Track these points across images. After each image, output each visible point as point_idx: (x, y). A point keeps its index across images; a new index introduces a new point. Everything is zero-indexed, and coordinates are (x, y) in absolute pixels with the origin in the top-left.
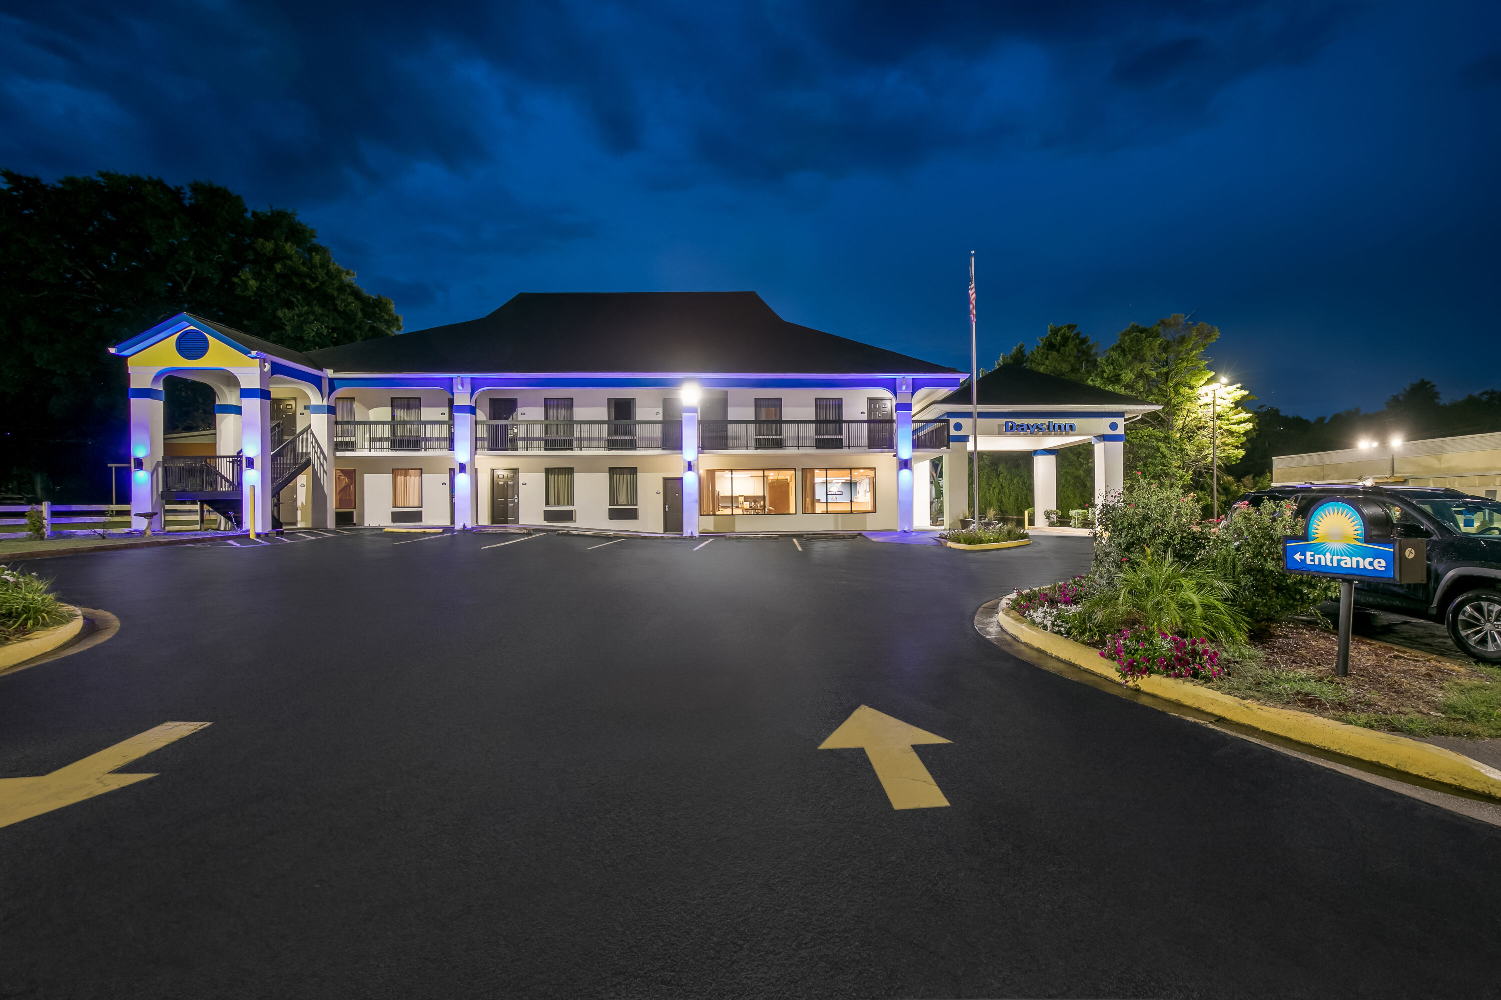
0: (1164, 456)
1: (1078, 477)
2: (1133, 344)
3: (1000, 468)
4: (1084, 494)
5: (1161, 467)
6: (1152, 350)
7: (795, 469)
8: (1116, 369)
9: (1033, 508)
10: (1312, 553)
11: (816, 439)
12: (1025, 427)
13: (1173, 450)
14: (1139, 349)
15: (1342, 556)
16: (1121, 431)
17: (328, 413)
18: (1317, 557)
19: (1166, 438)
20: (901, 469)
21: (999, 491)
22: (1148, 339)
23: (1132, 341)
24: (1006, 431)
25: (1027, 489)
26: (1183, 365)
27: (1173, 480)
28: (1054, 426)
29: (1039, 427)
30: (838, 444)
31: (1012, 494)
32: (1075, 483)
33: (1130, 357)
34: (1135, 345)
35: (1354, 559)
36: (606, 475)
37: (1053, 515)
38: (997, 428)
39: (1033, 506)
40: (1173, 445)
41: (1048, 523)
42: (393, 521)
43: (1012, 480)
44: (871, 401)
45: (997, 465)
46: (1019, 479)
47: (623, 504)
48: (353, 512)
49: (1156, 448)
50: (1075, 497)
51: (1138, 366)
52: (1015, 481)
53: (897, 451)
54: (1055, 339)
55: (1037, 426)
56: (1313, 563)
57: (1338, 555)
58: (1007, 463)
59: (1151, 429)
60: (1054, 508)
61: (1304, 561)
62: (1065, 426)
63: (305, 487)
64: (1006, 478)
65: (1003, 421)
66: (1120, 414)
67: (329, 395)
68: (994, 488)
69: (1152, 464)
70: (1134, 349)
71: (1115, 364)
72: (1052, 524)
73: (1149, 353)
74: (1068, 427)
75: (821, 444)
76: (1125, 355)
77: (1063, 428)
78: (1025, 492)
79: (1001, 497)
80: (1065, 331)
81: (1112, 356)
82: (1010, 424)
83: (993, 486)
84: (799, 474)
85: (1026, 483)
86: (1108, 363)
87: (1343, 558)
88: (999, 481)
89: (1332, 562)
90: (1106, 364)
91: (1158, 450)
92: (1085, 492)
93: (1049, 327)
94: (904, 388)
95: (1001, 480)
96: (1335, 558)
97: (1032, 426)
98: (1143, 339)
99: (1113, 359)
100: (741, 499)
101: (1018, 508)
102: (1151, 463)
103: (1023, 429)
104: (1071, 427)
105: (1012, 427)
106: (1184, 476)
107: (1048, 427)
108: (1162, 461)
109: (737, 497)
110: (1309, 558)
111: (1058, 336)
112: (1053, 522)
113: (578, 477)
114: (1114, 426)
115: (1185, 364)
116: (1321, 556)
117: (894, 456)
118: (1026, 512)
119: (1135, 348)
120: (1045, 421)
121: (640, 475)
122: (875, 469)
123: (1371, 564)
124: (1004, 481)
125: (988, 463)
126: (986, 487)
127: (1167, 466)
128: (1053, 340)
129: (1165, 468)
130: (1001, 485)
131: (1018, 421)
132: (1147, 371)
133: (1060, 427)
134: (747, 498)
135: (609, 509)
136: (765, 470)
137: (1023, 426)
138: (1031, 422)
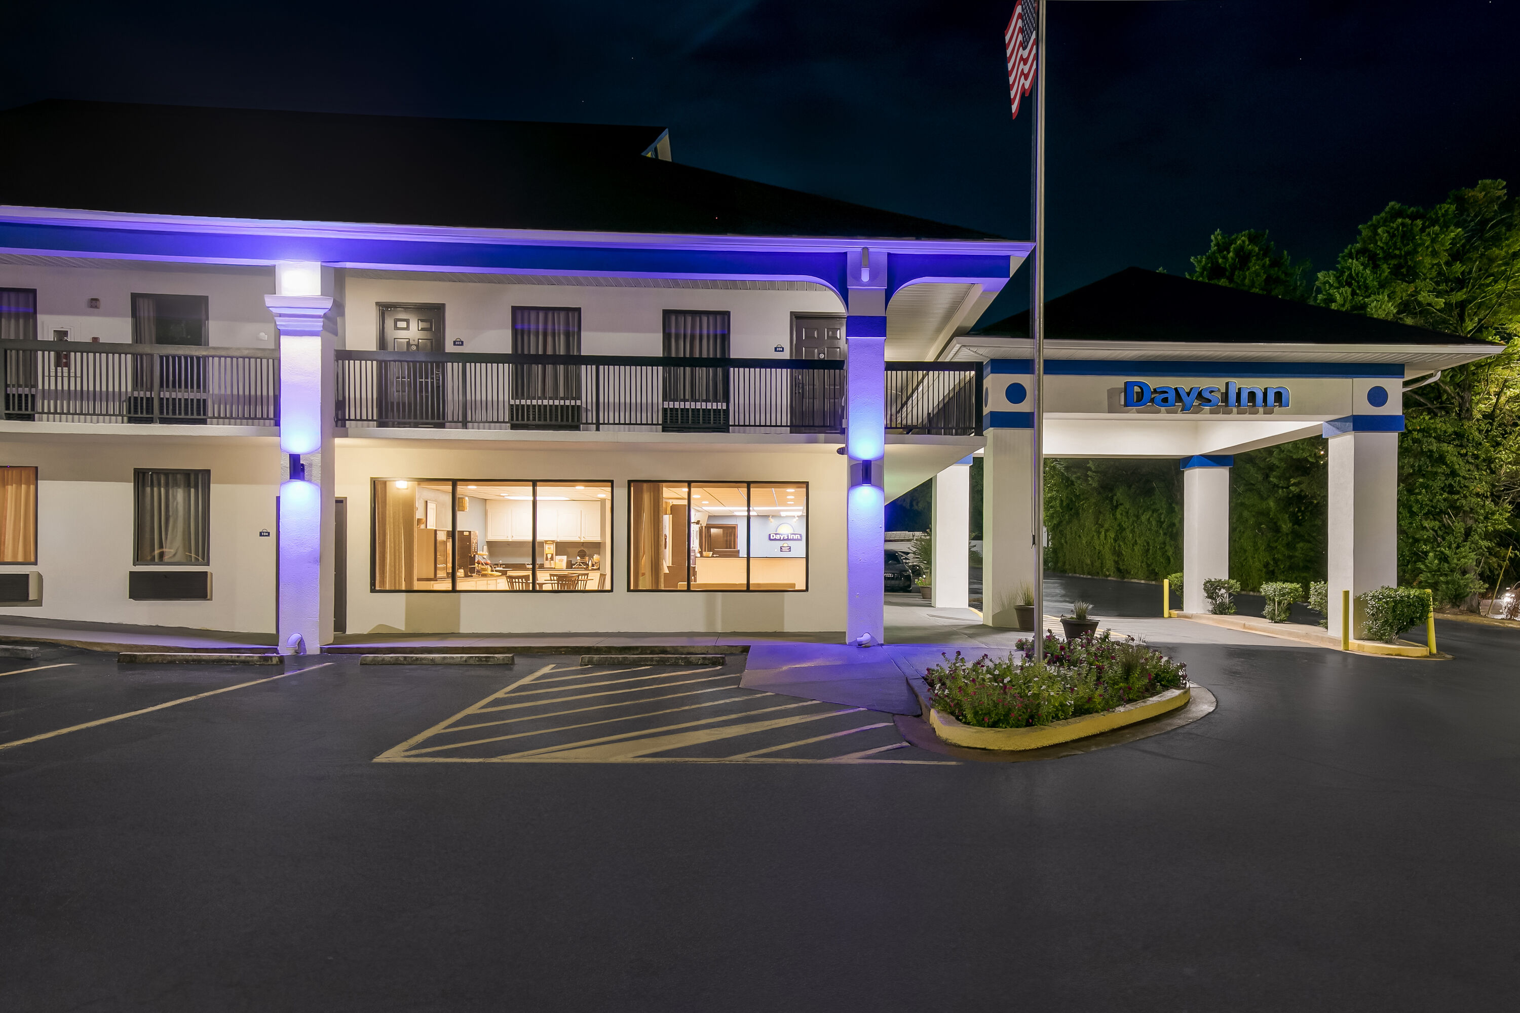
0: (1454, 474)
1: (1264, 513)
2: (1395, 243)
3: (1118, 494)
4: (1274, 545)
5: (1445, 495)
6: (1435, 254)
7: (612, 482)
8: (1357, 295)
9: (1178, 574)
11: (665, 410)
12: (1171, 396)
13: (1471, 460)
14: (1408, 253)
16: (1394, 407)
19: (1459, 435)
20: (854, 484)
21: (1117, 536)
22: (1431, 230)
23: (1393, 236)
24: (1126, 405)
25: (1165, 534)
26: (1495, 287)
27: (1470, 522)
28: (1239, 395)
29: (1206, 395)
31: (1138, 542)
32: (1258, 525)
33: (1386, 270)
34: (1399, 245)
36: (127, 489)
37: (1223, 591)
38: (1105, 396)
39: (1181, 569)
40: (1471, 450)
41: (1211, 608)
43: (1138, 517)
44: (799, 319)
45: (1111, 490)
46: (1152, 516)
47: (176, 559)
49: (1436, 455)
50: (1256, 550)
51: (1403, 290)
52: (1144, 518)
53: (846, 442)
54: (1225, 258)
55: (1200, 394)
58: (1130, 487)
59: (1427, 418)
60: (1224, 576)
62: (1265, 394)
64: (1127, 513)
65: (1119, 381)
66: (1393, 369)
68: (1107, 531)
69: (1427, 487)
70: (1397, 252)
71: (1354, 284)
72: (1220, 610)
73: (1428, 261)
74: (1271, 397)
75: (675, 422)
76: (1376, 267)
77: (1259, 396)
78: (1161, 538)
79: (1119, 546)
80: (1244, 242)
81: (1350, 269)
82: (1137, 389)
83: (1106, 526)
84: (621, 493)
85: (1162, 523)
86: (1339, 282)
88: (1116, 519)
90: (1336, 285)
91: (1441, 459)
92: (1276, 541)
93: (1212, 237)
94: (865, 277)
95: (1119, 516)
97: (1188, 394)
98: (1416, 230)
99: (1350, 275)
100: (550, 550)
101: (1148, 566)
102: (1423, 485)
103: (1165, 400)
104: (1279, 396)
105: (1141, 396)
106: (1493, 514)
107: (1225, 397)
108: (1447, 483)
109: (542, 544)
111: (1229, 253)
112: (1222, 604)
114: (1378, 397)
115: (1501, 286)
117: (841, 451)
118: (1166, 582)
119: (1400, 249)
120: (1218, 383)
121: (215, 489)
122: (807, 483)
124: (1125, 519)
125: (1095, 485)
126: (1093, 529)
127: (1458, 493)
128: (1220, 261)
129: (1456, 497)
130: (1120, 525)
131: (1153, 382)
132: (1425, 297)
133: (1252, 395)
134: (562, 548)
135: (130, 572)
136: (538, 483)
137: (1166, 392)
138: (1185, 383)
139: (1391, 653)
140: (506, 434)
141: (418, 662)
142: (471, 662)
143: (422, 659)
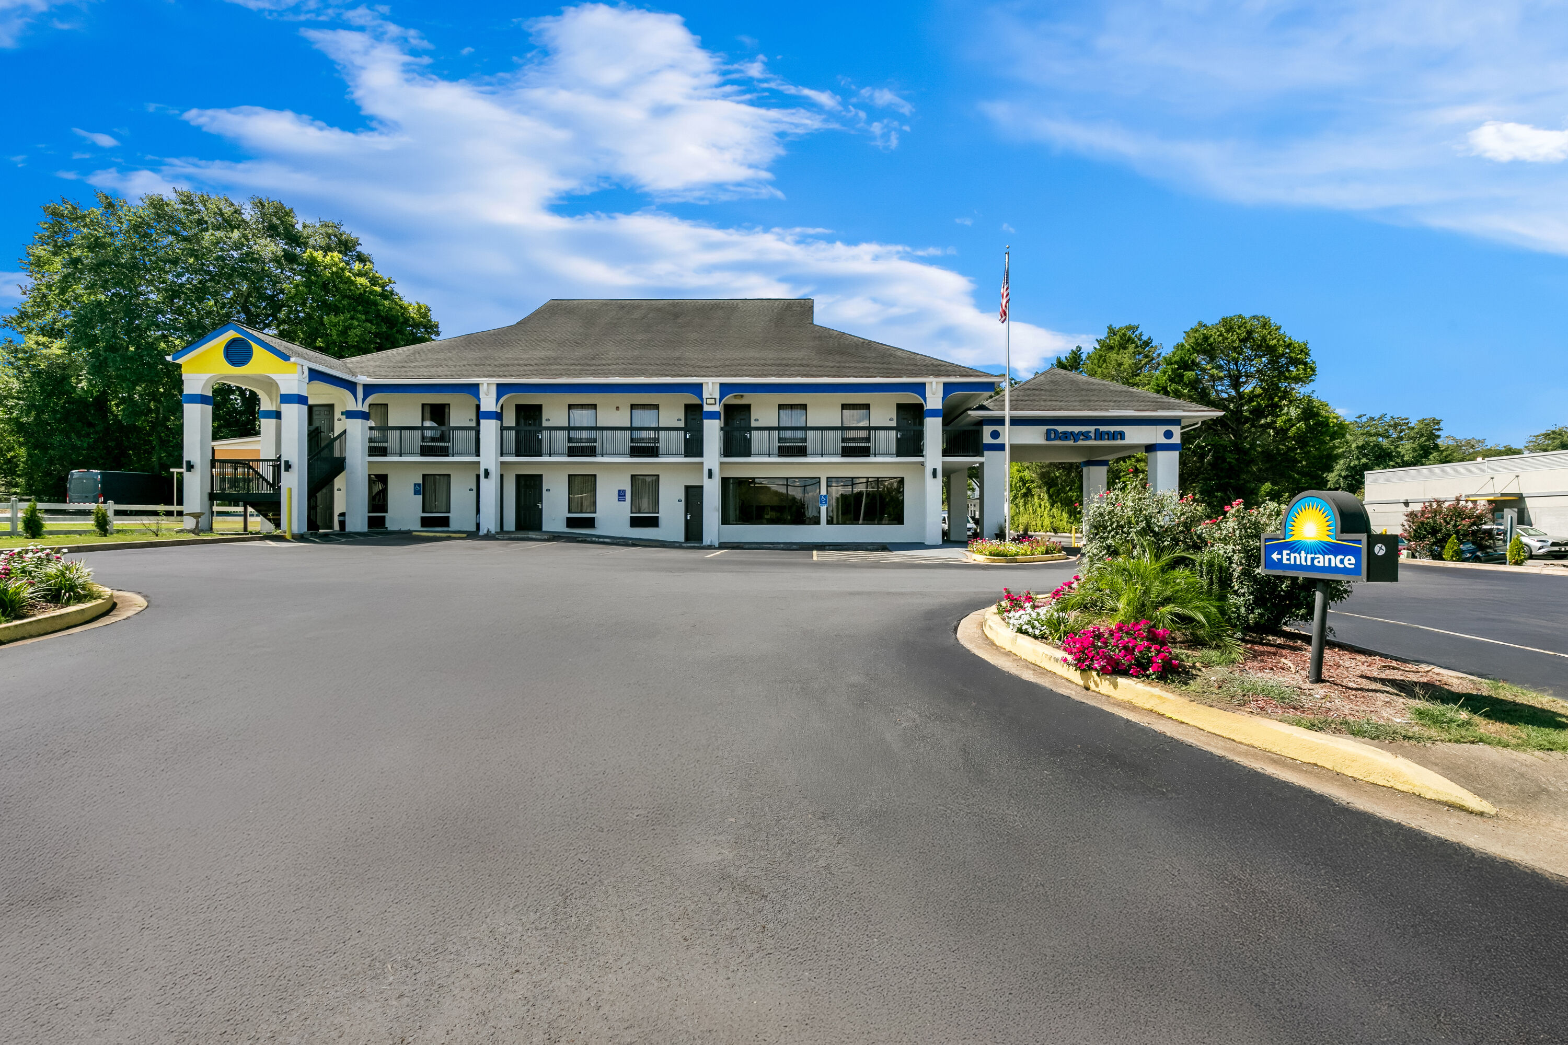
7: (819, 478)
10: (1289, 552)
11: (841, 447)
12: (1069, 435)
15: (1316, 554)
16: (1176, 439)
17: (361, 418)
18: (1293, 555)
24: (1048, 440)
28: (1101, 433)
29: (1086, 434)
30: (866, 453)
35: (1327, 557)
36: (629, 483)
42: (422, 526)
44: (901, 407)
47: (644, 512)
48: (384, 517)
53: (925, 460)
54: (1114, 340)
55: (1083, 434)
56: (1288, 562)
57: (1311, 553)
61: (1280, 560)
62: (1114, 434)
63: (341, 491)
65: (1044, 428)
66: (1176, 422)
67: (364, 400)
74: (1116, 435)
75: (846, 453)
77: (1111, 434)
80: (1125, 332)
82: (1052, 432)
84: (824, 483)
87: (1316, 556)
89: (1306, 561)
96: (1309, 556)
97: (1077, 435)
103: (1066, 437)
104: (1121, 435)
105: (1054, 435)
107: (1095, 435)
110: (1285, 557)
111: (1117, 338)
113: (600, 484)
114: (1168, 434)
116: (1297, 555)
117: (922, 465)
122: (903, 478)
123: (1342, 561)
128: (1112, 342)
131: (1061, 429)
133: (1107, 434)
135: (630, 516)
137: (1066, 433)
138: (1076, 429)
140: (776, 459)
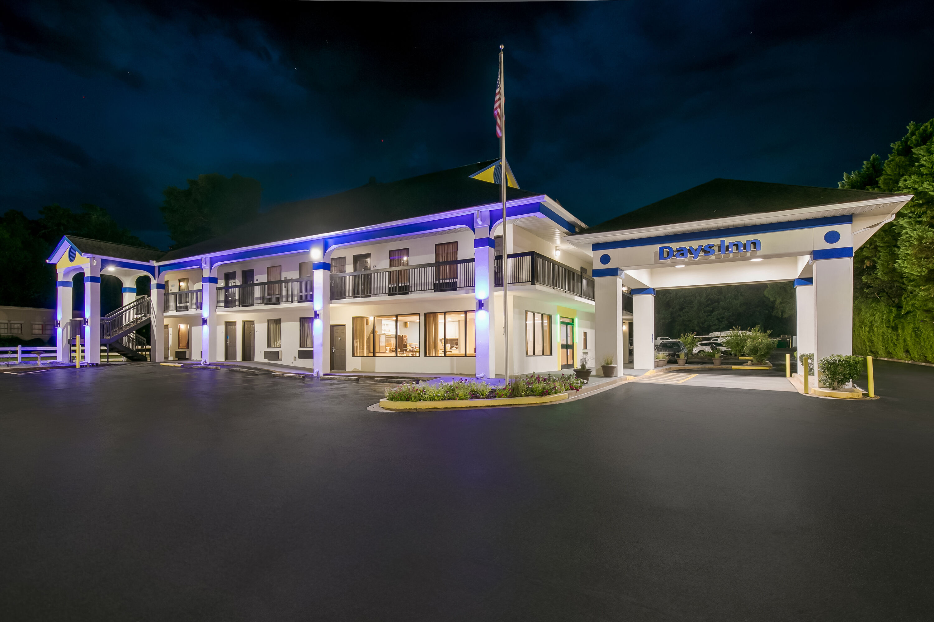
7: (419, 314)
12: (686, 252)
16: (846, 242)
17: (157, 288)
20: (477, 310)
24: (661, 259)
29: (706, 249)
30: (453, 287)
36: (298, 324)
42: (176, 358)
47: (306, 346)
48: (186, 351)
53: (475, 292)
62: (746, 244)
63: (171, 335)
65: (656, 248)
74: (750, 246)
75: (439, 287)
77: (742, 247)
82: (666, 250)
84: (423, 318)
94: (480, 222)
103: (682, 255)
104: (755, 245)
105: (669, 253)
113: (283, 325)
114: (832, 237)
121: (314, 323)
131: (675, 246)
133: (737, 246)
135: (299, 350)
136: (398, 316)
137: (683, 250)
139: (826, 395)
140: (386, 298)
141: (333, 379)
142: (346, 379)
143: (334, 378)
